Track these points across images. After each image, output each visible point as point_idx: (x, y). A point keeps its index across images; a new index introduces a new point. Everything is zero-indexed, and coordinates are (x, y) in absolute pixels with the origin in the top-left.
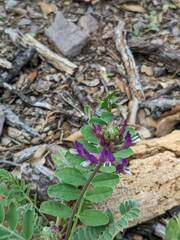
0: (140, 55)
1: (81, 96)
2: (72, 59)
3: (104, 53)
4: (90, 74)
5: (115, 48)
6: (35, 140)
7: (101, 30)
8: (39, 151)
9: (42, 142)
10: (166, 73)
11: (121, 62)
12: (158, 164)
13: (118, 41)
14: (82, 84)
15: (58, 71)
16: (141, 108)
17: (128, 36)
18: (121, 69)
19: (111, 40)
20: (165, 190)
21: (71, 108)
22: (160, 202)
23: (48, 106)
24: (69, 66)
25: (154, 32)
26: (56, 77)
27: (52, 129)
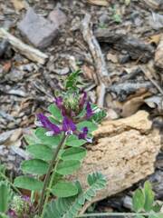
0: (106, 44)
1: (52, 83)
2: (43, 49)
3: (72, 44)
4: (60, 63)
5: (82, 39)
6: (11, 125)
7: (69, 23)
8: (15, 134)
9: (17, 126)
10: (130, 60)
11: (88, 51)
12: (124, 142)
13: (85, 33)
14: (53, 73)
15: (30, 61)
16: (108, 92)
17: (94, 27)
18: (88, 57)
19: (78, 31)
20: (131, 164)
21: (43, 94)
22: (127, 176)
23: (22, 93)
24: (40, 57)
25: (118, 23)
26: (29, 67)
27: (26, 114)
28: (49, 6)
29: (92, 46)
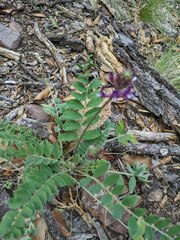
1: (30, 72)
2: (15, 50)
3: (33, 44)
4: (31, 58)
5: (38, 40)
6: (15, 105)
7: (25, 30)
8: (20, 110)
9: (19, 105)
10: (72, 51)
11: (46, 47)
13: (40, 36)
14: (28, 65)
15: (9, 59)
16: (68, 73)
17: (43, 32)
18: (47, 52)
19: (34, 35)
21: (27, 80)
23: (13, 82)
24: (16, 55)
25: (55, 28)
26: (10, 63)
27: (21, 96)
28: (6, 20)
29: (48, 44)
